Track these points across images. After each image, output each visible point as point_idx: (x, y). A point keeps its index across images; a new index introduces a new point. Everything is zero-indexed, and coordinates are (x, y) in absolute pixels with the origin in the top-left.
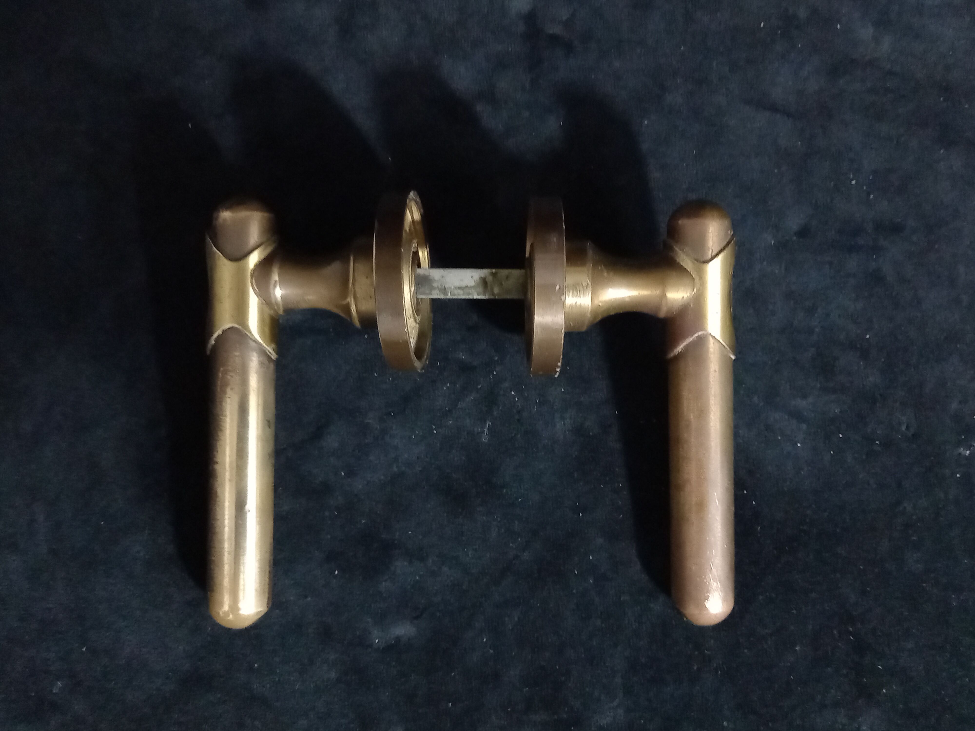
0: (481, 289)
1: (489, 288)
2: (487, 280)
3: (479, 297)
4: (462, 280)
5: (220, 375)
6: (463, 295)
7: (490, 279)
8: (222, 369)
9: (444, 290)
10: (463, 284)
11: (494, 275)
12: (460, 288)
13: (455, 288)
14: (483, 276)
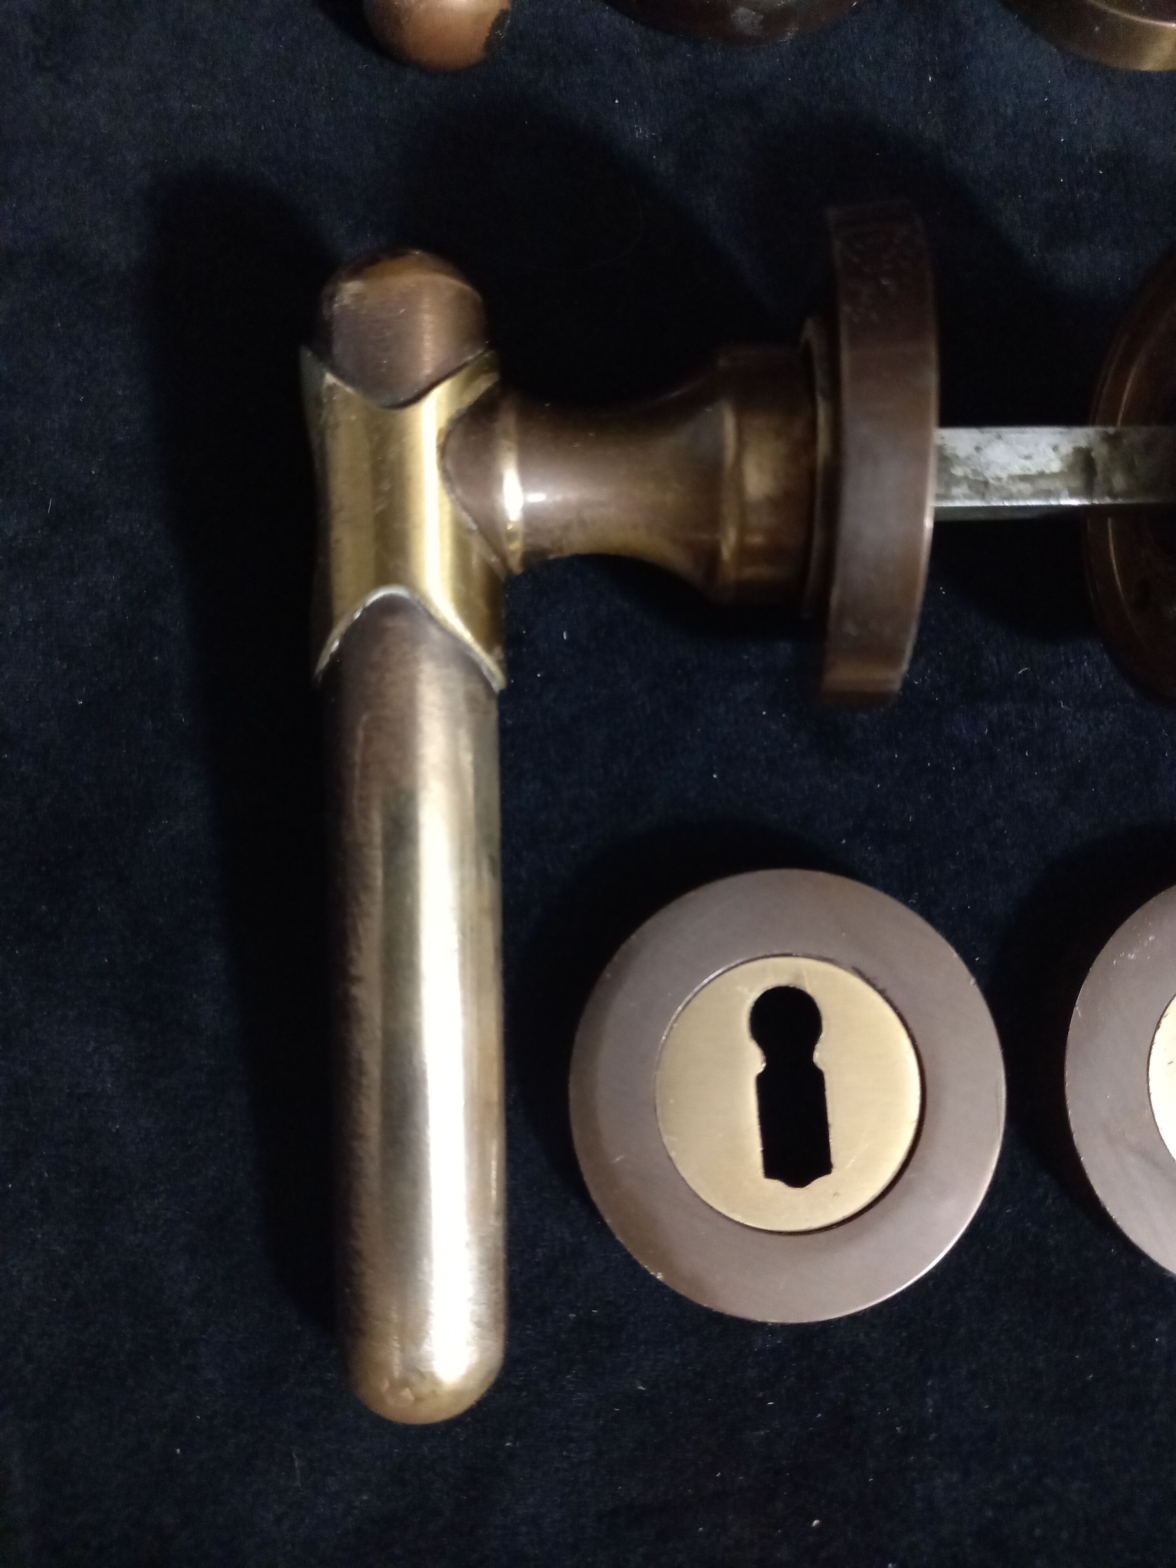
0: (1076, 483)
1: (1100, 477)
2: (1093, 454)
3: (1075, 502)
4: (1028, 457)
5: (360, 734)
6: (1034, 496)
7: (1101, 452)
8: (365, 718)
9: (981, 486)
10: (1033, 468)
11: (1109, 439)
12: (1024, 478)
13: (1013, 478)
14: (1083, 444)
